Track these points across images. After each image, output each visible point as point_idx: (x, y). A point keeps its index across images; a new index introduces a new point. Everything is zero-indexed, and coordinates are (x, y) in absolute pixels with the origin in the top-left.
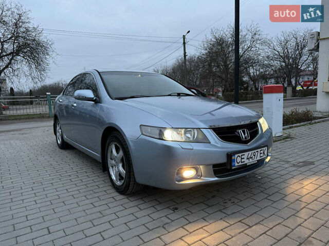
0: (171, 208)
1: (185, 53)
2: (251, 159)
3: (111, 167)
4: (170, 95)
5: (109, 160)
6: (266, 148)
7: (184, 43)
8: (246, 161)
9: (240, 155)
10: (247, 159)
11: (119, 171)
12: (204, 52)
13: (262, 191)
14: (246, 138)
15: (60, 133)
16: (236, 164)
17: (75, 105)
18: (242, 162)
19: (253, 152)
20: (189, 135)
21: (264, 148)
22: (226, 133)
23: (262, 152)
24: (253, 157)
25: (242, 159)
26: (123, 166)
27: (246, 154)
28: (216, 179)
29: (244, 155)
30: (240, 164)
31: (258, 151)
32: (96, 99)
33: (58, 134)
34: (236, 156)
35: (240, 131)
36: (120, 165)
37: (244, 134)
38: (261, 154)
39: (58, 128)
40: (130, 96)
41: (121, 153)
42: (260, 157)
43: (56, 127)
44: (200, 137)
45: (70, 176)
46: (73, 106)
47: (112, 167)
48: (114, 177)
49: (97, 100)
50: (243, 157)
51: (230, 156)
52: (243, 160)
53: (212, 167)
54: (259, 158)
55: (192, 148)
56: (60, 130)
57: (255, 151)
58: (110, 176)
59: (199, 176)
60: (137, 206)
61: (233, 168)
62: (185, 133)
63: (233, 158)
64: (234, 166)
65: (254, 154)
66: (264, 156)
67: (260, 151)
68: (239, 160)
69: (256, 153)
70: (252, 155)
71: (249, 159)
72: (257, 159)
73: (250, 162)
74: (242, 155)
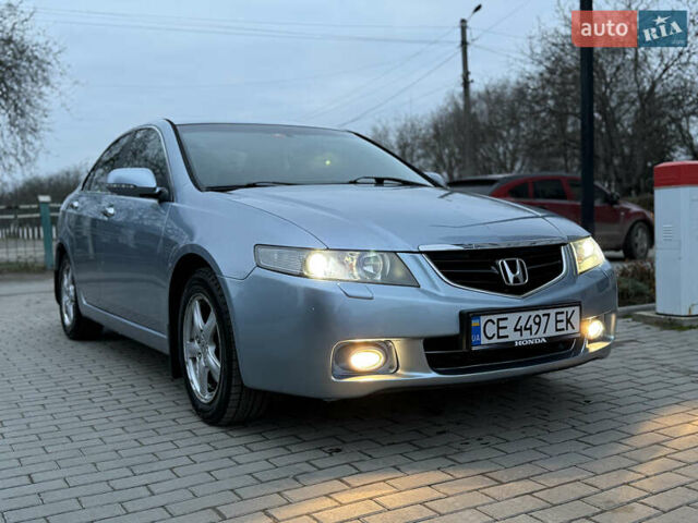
0: (326, 449)
1: (466, 74)
2: (526, 334)
3: (190, 362)
4: (355, 182)
5: (186, 342)
6: (577, 309)
7: (464, 44)
8: (514, 337)
9: (495, 318)
10: (516, 330)
11: (208, 366)
12: (533, 69)
13: (573, 427)
14: (516, 280)
15: (72, 294)
16: (484, 341)
17: (111, 211)
18: (499, 337)
19: (533, 314)
20: (370, 269)
21: (570, 310)
22: (464, 266)
23: (563, 317)
24: (535, 328)
25: (499, 328)
26: (217, 353)
27: (513, 318)
28: (433, 375)
29: (506, 319)
30: (495, 340)
31: (548, 315)
32: (160, 192)
33: (65, 298)
34: (484, 319)
35: (503, 263)
36: (211, 349)
37: (514, 271)
38: (557, 322)
39: (66, 282)
40: (245, 183)
41: (212, 318)
42: (557, 330)
43: (62, 278)
44: (399, 273)
45: (89, 392)
46: (105, 214)
47: (194, 360)
48: (196, 386)
49: (164, 195)
50: (502, 324)
51: (466, 318)
52: (502, 333)
53: (420, 344)
54: (551, 332)
55: (370, 296)
56: (71, 288)
57: (541, 313)
58: (188, 383)
59: (391, 368)
60: (245, 445)
61: (474, 348)
62: (361, 264)
63: (474, 323)
64: (479, 343)
65: (537, 320)
66: (570, 330)
67: (557, 313)
68: (491, 329)
69: (544, 319)
70: (531, 322)
71: (520, 330)
72: (547, 335)
73: (525, 339)
74: (499, 320)
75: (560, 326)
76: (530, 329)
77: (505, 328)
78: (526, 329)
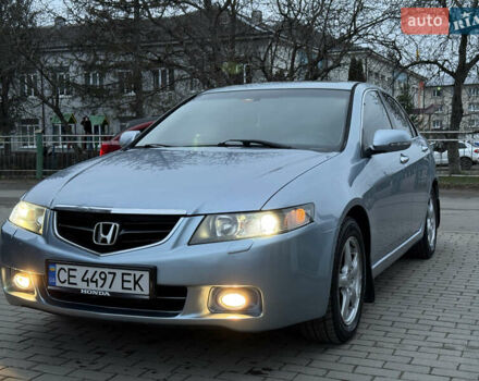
2: (92, 285)
6: (146, 273)
8: (82, 286)
9: (66, 267)
10: (83, 280)
16: (58, 284)
18: (69, 283)
19: (99, 270)
21: (138, 274)
23: (126, 278)
24: (100, 282)
25: (69, 276)
27: (80, 271)
30: (66, 285)
31: (115, 274)
34: (58, 267)
37: (105, 233)
38: (123, 281)
42: (123, 288)
50: (72, 273)
52: (72, 280)
54: (117, 288)
57: (106, 271)
61: (49, 288)
63: (51, 269)
64: (54, 285)
65: (103, 276)
66: (138, 291)
67: (123, 274)
68: (64, 276)
69: (110, 277)
70: (97, 277)
71: (87, 281)
72: (112, 290)
73: (92, 289)
74: (70, 270)
75: (126, 285)
76: (96, 282)
77: (74, 277)
78: (92, 281)
